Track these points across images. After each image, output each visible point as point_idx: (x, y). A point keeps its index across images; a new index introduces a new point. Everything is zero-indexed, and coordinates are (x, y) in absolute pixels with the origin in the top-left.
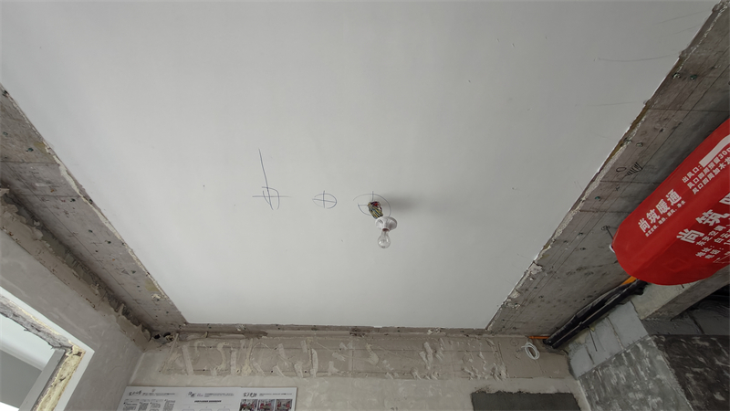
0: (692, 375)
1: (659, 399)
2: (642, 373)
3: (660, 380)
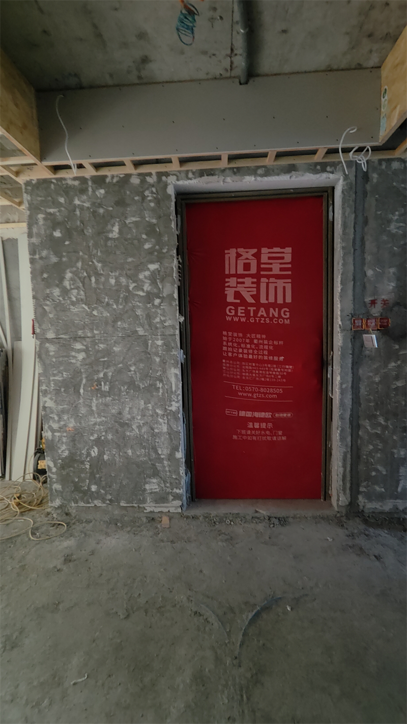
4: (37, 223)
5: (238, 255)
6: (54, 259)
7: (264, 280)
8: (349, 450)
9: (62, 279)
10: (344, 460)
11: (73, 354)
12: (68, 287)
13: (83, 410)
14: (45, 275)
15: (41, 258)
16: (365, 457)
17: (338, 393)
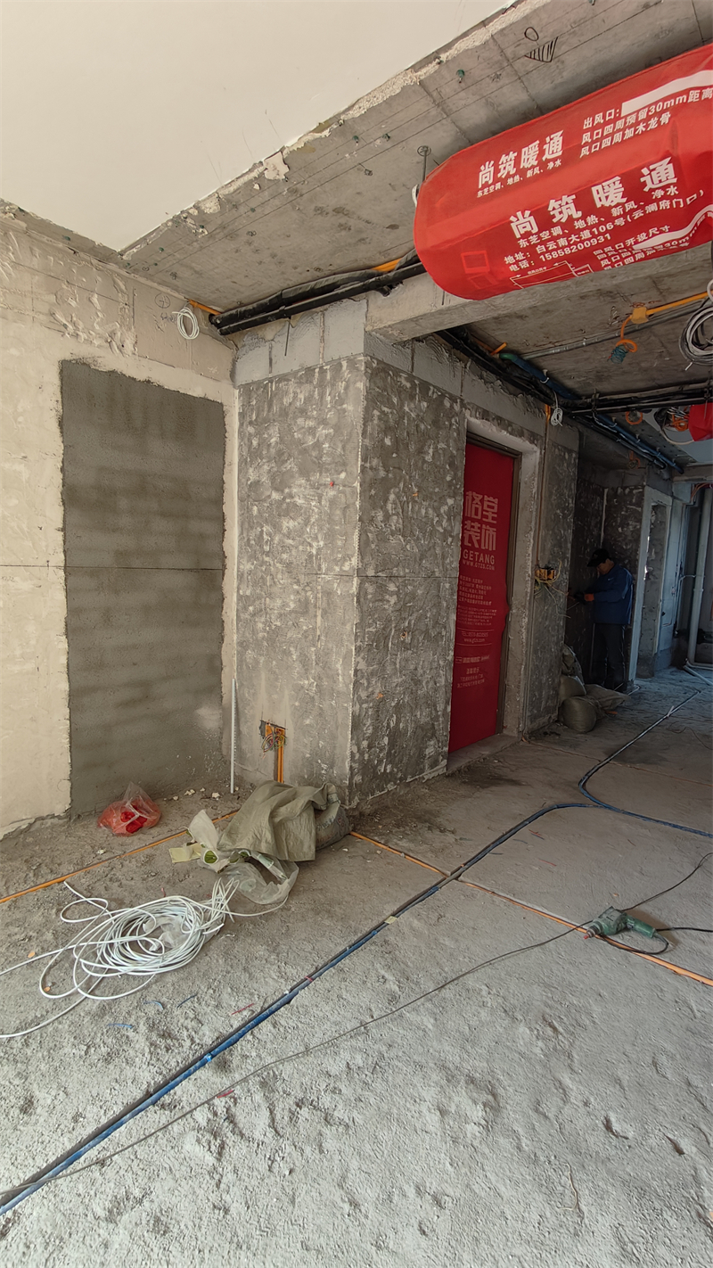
0: (378, 413)
1: (331, 431)
2: (329, 398)
3: (344, 411)
4: (372, 421)
5: (473, 499)
6: (382, 473)
7: (484, 526)
9: (386, 500)
11: (387, 597)
12: (390, 512)
13: (389, 669)
14: (373, 492)
15: (371, 468)
17: (524, 633)
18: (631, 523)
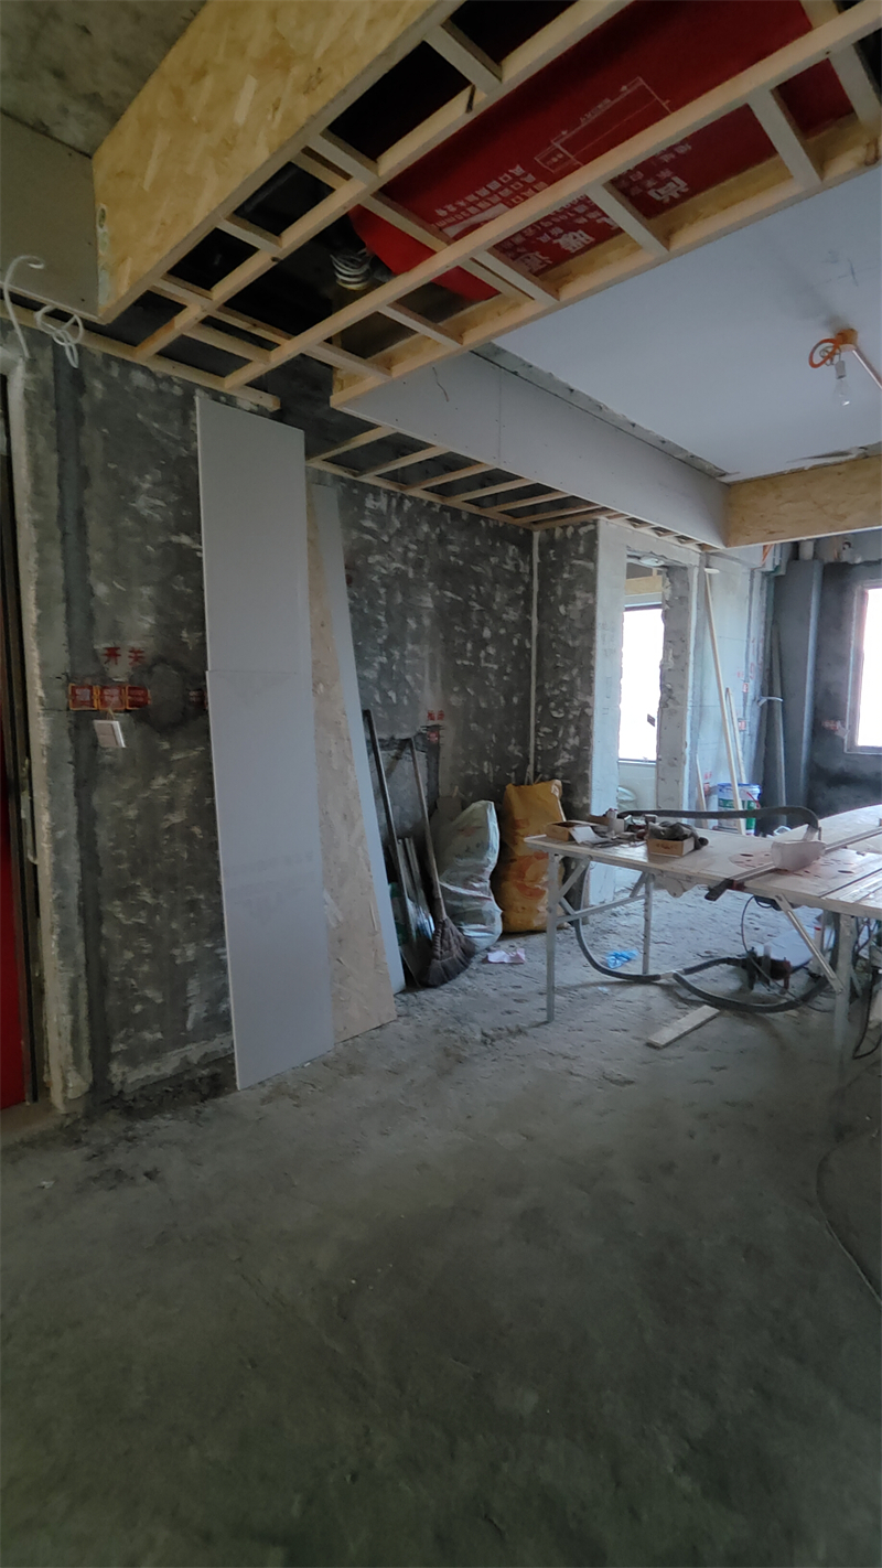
8: (82, 971)
10: (73, 995)
16: (117, 979)
17: (47, 851)
18: (578, 594)
